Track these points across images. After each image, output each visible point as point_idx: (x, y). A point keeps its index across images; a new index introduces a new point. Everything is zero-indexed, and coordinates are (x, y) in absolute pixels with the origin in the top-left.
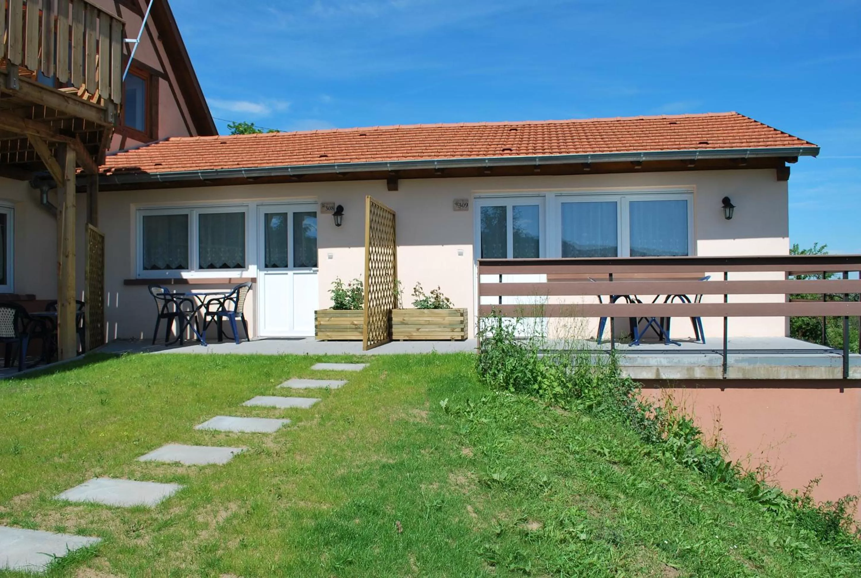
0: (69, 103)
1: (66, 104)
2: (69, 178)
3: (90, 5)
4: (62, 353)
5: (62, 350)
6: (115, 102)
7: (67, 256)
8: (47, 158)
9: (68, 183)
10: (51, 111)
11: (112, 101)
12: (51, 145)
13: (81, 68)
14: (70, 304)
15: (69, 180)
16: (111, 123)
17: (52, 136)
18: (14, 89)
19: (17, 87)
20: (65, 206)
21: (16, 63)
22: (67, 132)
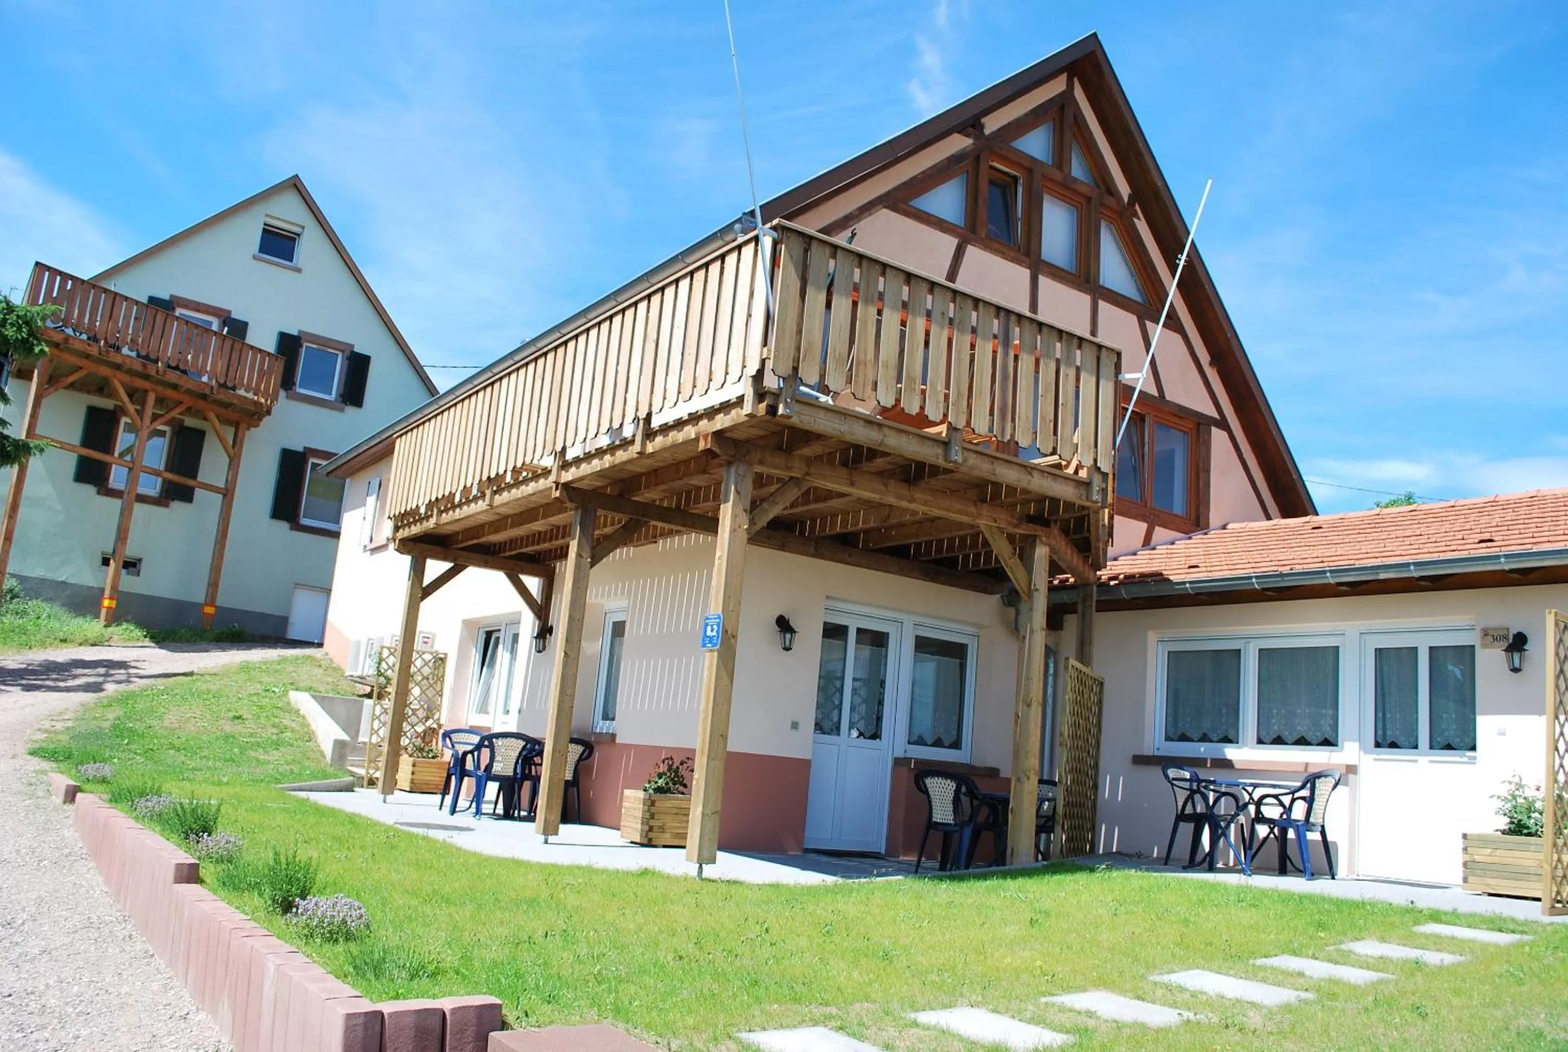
0: (1032, 476)
1: (1029, 477)
2: (1037, 587)
3: (1067, 333)
4: (1012, 854)
5: (1012, 849)
6: (1102, 470)
7: (1029, 705)
8: (1007, 558)
9: (1036, 594)
10: (1012, 490)
11: (1099, 469)
12: (1011, 538)
13: (1052, 424)
14: (1028, 778)
15: (1037, 590)
16: (1096, 502)
17: (1016, 526)
18: (955, 462)
19: (959, 459)
20: (1031, 627)
21: (958, 427)
22: (1039, 520)
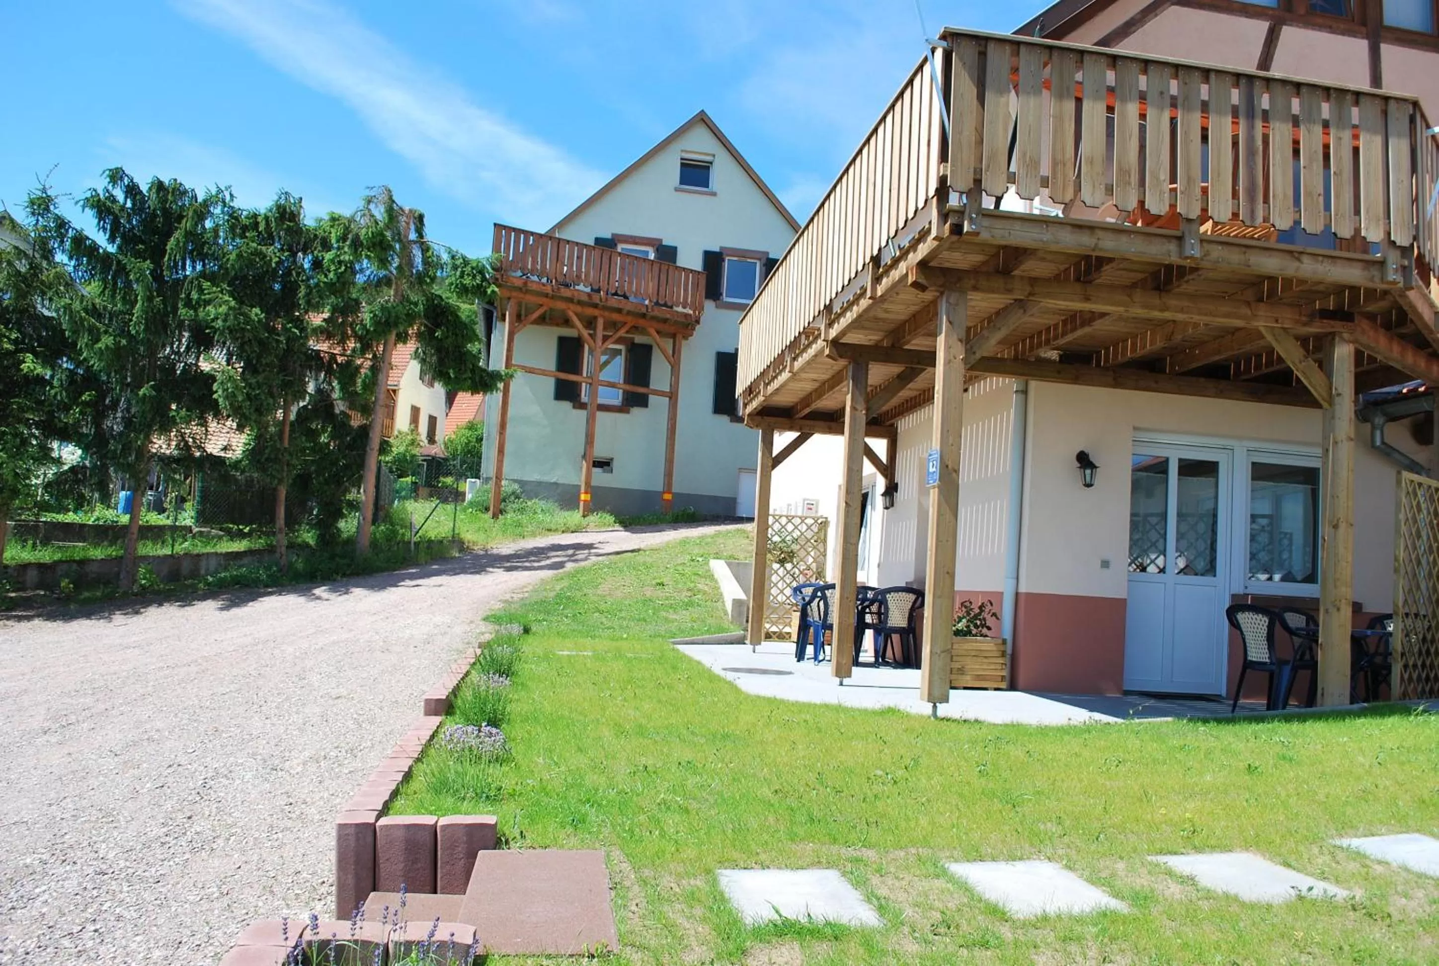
0: (1302, 263)
1: (1297, 264)
2: (1340, 391)
3: (1336, 89)
4: (1323, 695)
5: (1323, 689)
6: (1398, 244)
7: (1336, 527)
8: (1297, 361)
9: (1337, 400)
10: (1288, 282)
11: (1394, 242)
12: (1303, 341)
13: (1321, 199)
14: (1338, 609)
15: (1339, 395)
16: (1394, 283)
17: (1305, 324)
18: (1192, 257)
19: (1196, 252)
20: (1334, 438)
21: (1191, 217)
